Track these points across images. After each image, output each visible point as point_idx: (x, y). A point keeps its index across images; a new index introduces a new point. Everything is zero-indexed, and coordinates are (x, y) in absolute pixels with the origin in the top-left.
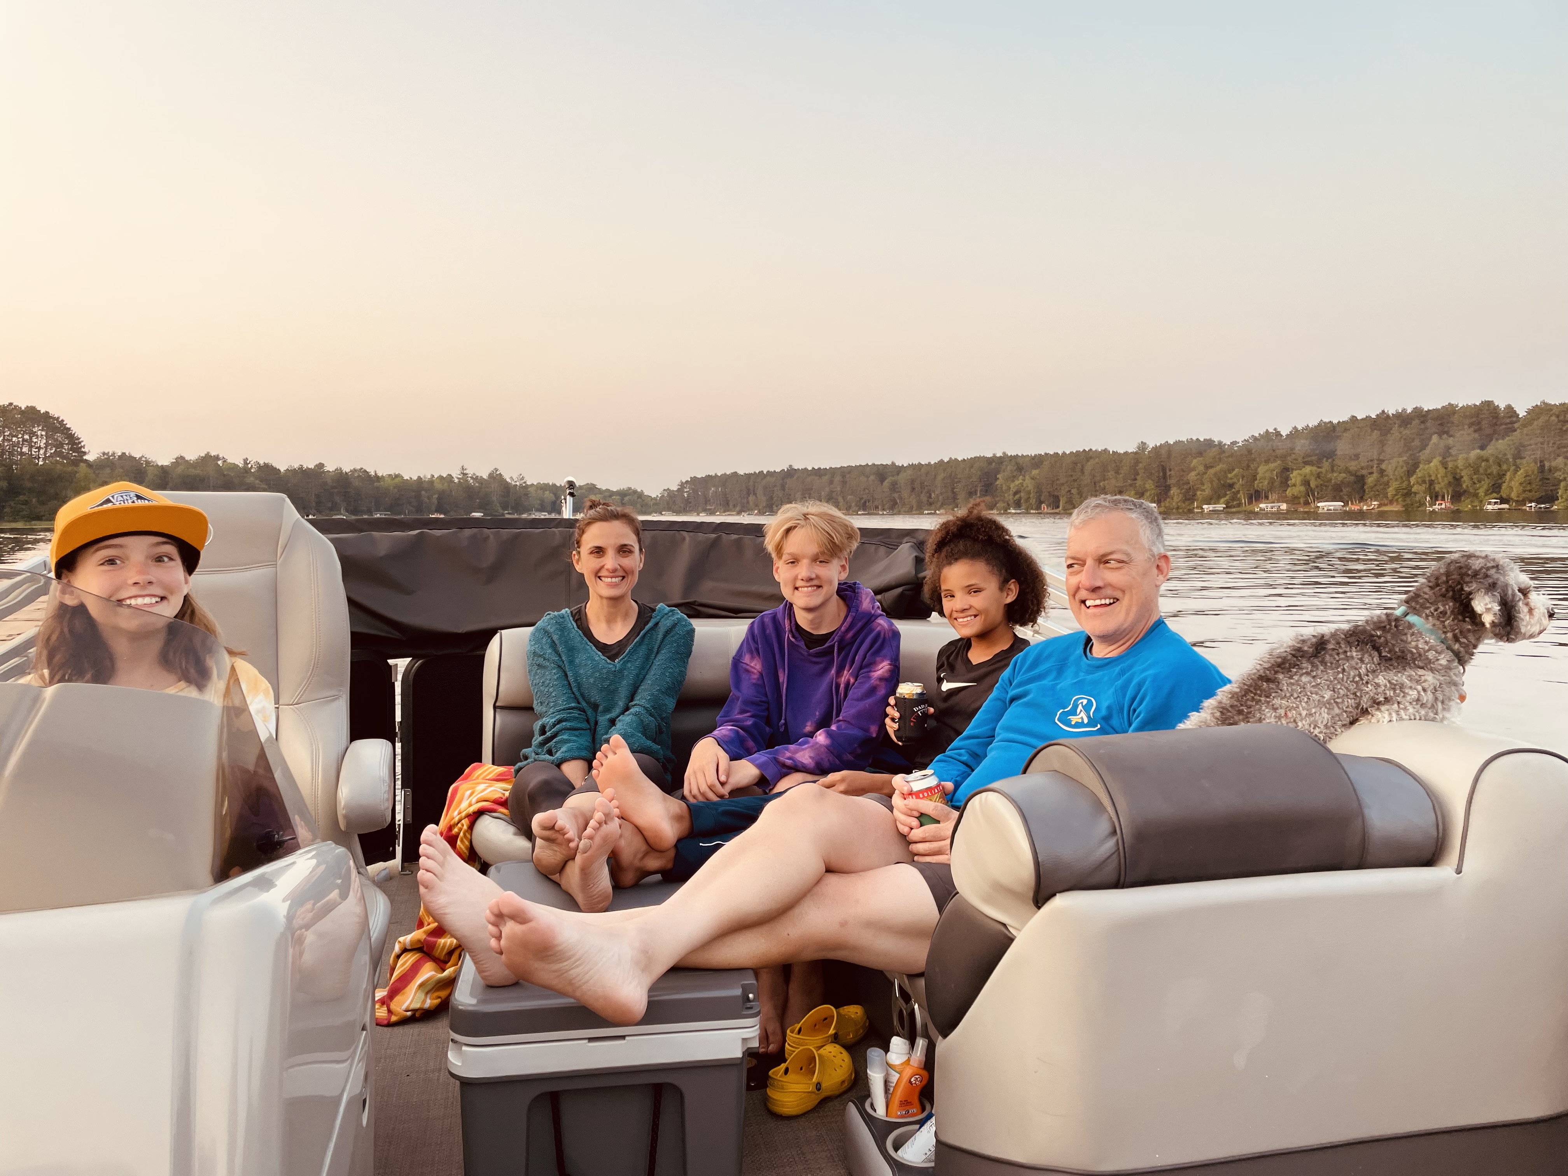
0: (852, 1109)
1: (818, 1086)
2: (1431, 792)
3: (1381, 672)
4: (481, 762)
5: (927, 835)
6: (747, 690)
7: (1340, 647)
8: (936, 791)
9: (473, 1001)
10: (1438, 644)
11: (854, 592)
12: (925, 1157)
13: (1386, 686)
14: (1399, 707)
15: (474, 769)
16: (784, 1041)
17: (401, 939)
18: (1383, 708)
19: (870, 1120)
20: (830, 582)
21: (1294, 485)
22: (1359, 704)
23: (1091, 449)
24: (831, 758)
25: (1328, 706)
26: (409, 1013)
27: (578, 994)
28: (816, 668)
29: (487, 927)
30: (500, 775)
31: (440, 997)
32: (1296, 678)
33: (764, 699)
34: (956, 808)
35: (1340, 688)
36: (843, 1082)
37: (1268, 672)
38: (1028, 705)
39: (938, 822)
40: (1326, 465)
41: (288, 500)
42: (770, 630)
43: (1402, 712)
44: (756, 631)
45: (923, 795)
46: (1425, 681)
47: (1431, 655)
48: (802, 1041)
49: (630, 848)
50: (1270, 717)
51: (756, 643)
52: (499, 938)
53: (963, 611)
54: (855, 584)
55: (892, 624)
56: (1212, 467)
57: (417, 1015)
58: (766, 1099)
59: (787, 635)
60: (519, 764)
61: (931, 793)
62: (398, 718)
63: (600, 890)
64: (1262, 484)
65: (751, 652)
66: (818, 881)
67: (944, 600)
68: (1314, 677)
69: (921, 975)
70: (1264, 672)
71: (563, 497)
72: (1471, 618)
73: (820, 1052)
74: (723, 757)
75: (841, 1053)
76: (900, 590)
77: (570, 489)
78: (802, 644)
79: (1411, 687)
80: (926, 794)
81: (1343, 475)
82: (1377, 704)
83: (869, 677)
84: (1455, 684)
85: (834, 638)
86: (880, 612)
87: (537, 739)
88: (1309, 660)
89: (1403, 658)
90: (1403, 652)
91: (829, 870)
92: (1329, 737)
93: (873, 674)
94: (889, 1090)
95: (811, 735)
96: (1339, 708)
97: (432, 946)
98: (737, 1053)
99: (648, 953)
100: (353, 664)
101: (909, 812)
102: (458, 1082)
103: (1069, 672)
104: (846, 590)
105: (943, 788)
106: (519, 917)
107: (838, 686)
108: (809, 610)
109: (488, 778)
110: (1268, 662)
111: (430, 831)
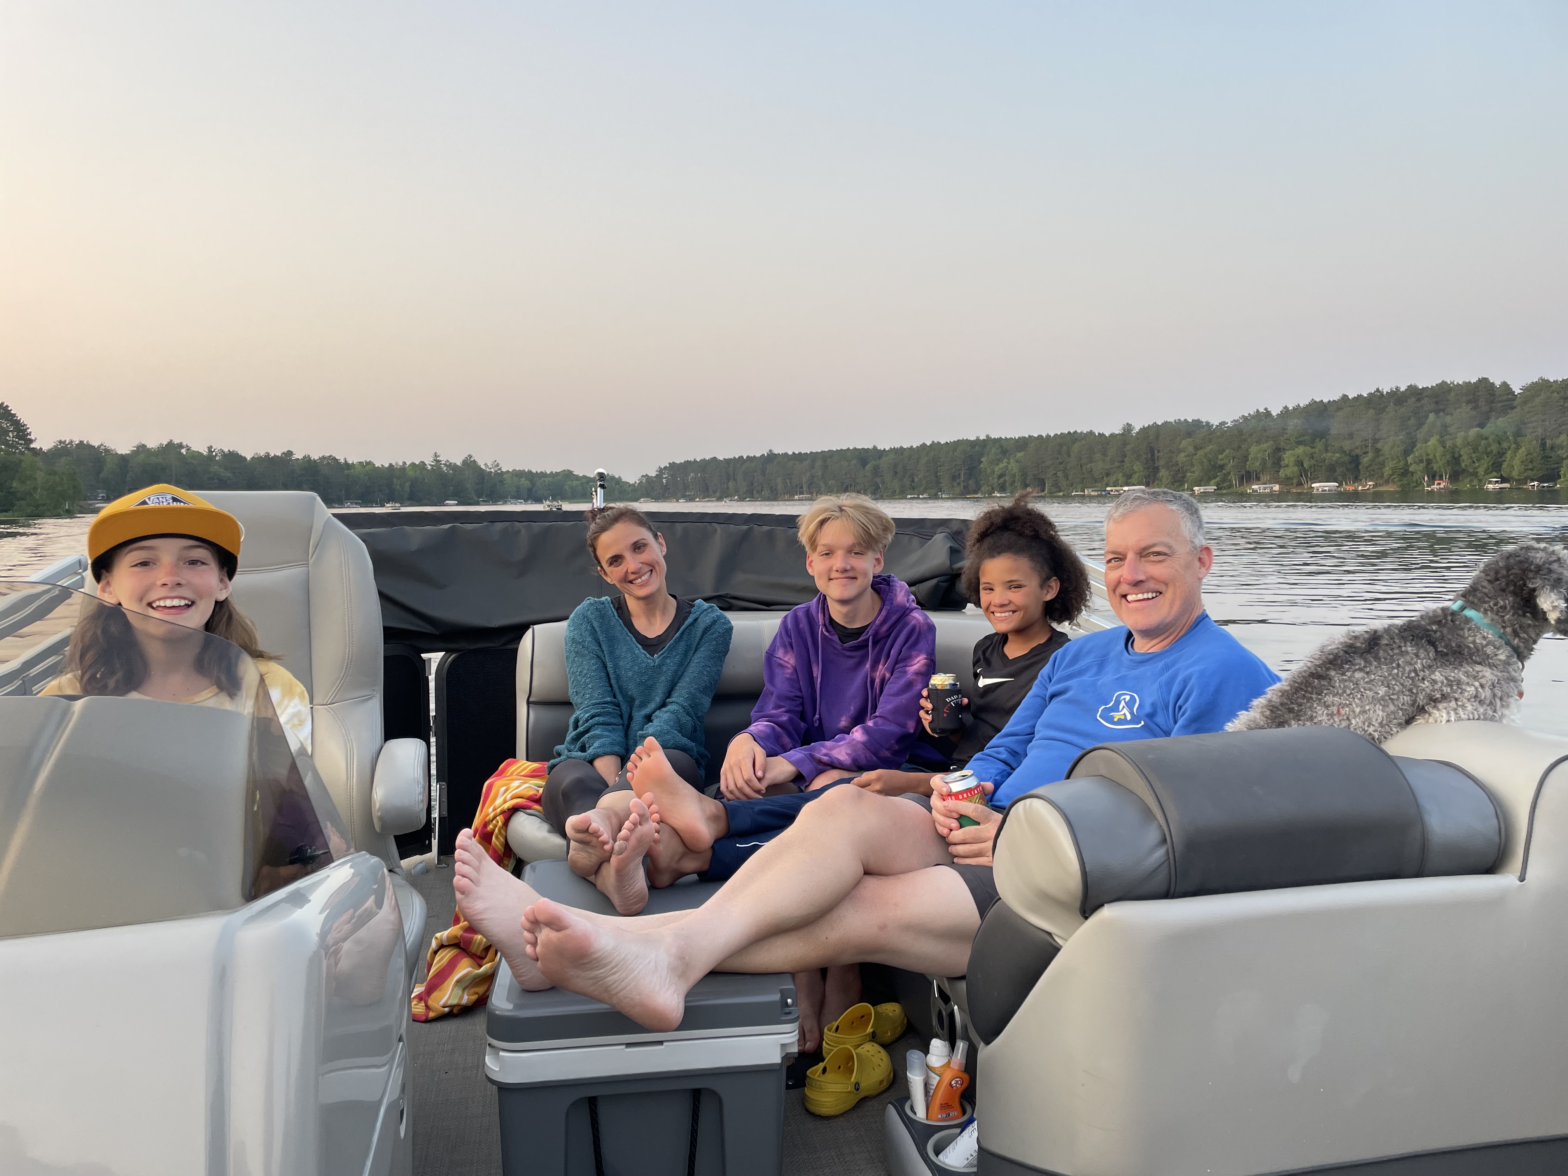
0: (892, 1111)
1: (857, 1087)
2: (1493, 796)
3: (1438, 667)
4: (515, 757)
5: (967, 837)
6: (781, 684)
7: (1394, 642)
8: (976, 792)
9: (510, 1006)
10: (1497, 639)
11: (889, 585)
12: (967, 1162)
13: (1442, 683)
14: (1457, 704)
15: (509, 765)
16: (822, 1039)
17: (438, 935)
18: (1440, 706)
19: (910, 1123)
20: (865, 574)
21: (1287, 466)
22: (1415, 701)
23: (1076, 431)
24: (868, 755)
25: (1382, 702)
26: (447, 1009)
27: (615, 1001)
28: (851, 662)
29: (522, 933)
30: (534, 771)
31: (477, 993)
32: (1349, 674)
33: (799, 694)
34: (998, 809)
35: (1395, 684)
36: (881, 1082)
37: (1319, 669)
38: (1069, 701)
39: (978, 824)
40: (1319, 445)
41: (319, 499)
42: (804, 625)
43: (1460, 710)
44: (790, 626)
45: (963, 796)
46: (1483, 677)
47: (1489, 650)
48: (839, 1040)
49: (666, 851)
50: (1321, 714)
51: (790, 637)
52: (534, 944)
53: (1002, 606)
54: (889, 577)
55: (927, 618)
56: (1201, 448)
57: (455, 1011)
58: (804, 1100)
59: (821, 629)
60: (552, 761)
61: (971, 794)
62: (433, 713)
63: (636, 892)
64: (1254, 465)
65: (785, 647)
66: (857, 884)
67: (982, 593)
68: (1367, 673)
69: (963, 978)
70: (1315, 669)
71: (593, 489)
72: (1531, 613)
73: (857, 1051)
74: (760, 752)
75: (880, 1052)
76: (934, 581)
77: (601, 481)
78: (836, 638)
79: (1468, 684)
80: (965, 795)
81: (1338, 455)
82: (1433, 701)
83: (905, 672)
84: (1514, 680)
85: (868, 632)
86: (914, 605)
87: (571, 734)
88: (1362, 655)
89: (1460, 653)
90: (1459, 647)
91: (867, 873)
92: (1386, 735)
93: (908, 668)
94: (929, 1092)
95: (847, 731)
96: (1394, 704)
97: (469, 942)
98: (776, 1058)
99: (684, 958)
100: (386, 659)
101: (949, 813)
102: (495, 1088)
103: (1110, 667)
104: (881, 583)
105: (983, 788)
106: (555, 924)
107: (873, 681)
108: (843, 602)
109: (522, 774)
110: (1319, 659)
111: (465, 836)
